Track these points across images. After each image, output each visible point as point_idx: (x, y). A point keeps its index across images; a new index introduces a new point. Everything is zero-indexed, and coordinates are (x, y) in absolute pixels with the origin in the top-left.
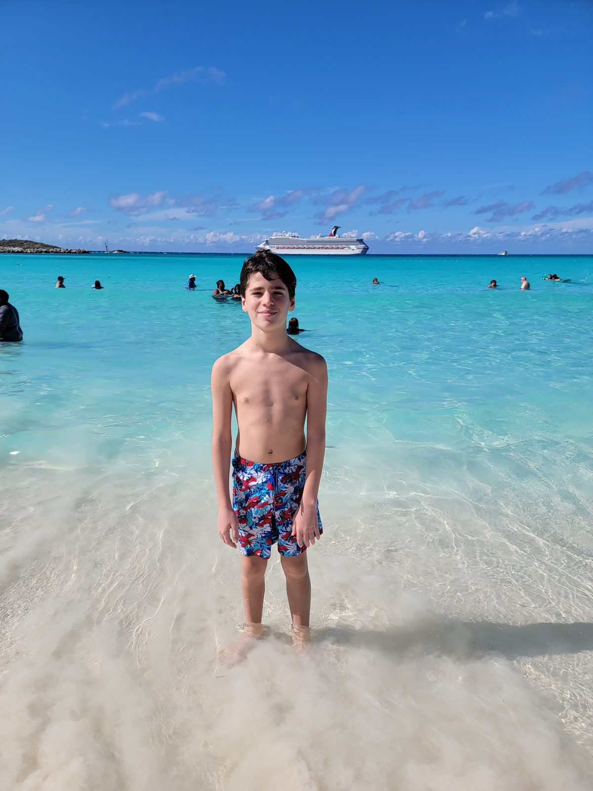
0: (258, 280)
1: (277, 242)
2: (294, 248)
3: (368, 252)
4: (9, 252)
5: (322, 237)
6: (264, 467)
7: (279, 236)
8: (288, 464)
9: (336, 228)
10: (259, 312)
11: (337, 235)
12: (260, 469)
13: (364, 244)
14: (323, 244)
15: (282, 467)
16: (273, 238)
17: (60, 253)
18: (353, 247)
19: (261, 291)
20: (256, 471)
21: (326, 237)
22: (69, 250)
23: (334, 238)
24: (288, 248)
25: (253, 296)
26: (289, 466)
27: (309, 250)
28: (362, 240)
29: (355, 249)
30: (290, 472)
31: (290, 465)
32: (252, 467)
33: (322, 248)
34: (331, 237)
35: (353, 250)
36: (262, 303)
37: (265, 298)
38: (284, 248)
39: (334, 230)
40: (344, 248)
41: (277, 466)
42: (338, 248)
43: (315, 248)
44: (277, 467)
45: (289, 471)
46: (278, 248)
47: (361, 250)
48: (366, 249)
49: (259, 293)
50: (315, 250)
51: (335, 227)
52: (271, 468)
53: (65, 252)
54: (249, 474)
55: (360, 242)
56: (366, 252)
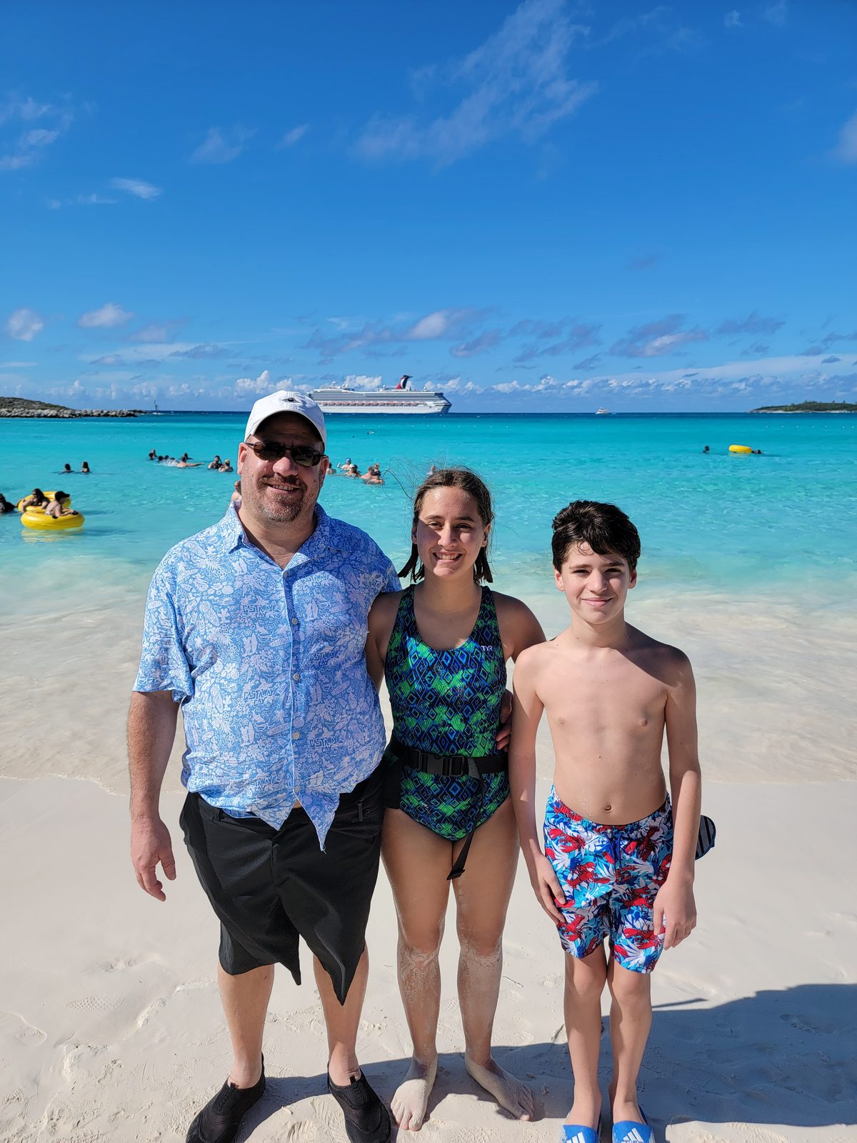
0: (583, 553)
1: (325, 396)
2: (348, 405)
3: (451, 411)
4: (39, 416)
5: (387, 389)
6: (598, 828)
7: (327, 388)
8: (637, 826)
9: (407, 378)
10: (584, 598)
11: (407, 388)
12: (591, 828)
13: (445, 399)
14: (389, 399)
15: (626, 831)
16: (319, 391)
17: (93, 416)
18: (430, 403)
19: (588, 569)
20: (586, 829)
21: (393, 390)
22: (105, 412)
23: (404, 391)
24: (341, 405)
25: (575, 575)
26: (636, 830)
27: (368, 407)
28: (442, 394)
29: (433, 407)
30: (639, 836)
31: (639, 827)
32: (579, 822)
33: (388, 405)
34: (400, 390)
35: (431, 407)
36: (590, 587)
37: (594, 581)
38: (334, 404)
39: (403, 380)
40: (418, 404)
41: (620, 828)
42: (409, 405)
43: (377, 405)
44: (619, 831)
45: (636, 836)
46: (326, 405)
47: (442, 407)
48: (448, 406)
49: (583, 571)
50: (378, 407)
51: (405, 376)
52: (609, 831)
53: (99, 415)
54: (575, 831)
55: (439, 397)
56: (448, 410)
